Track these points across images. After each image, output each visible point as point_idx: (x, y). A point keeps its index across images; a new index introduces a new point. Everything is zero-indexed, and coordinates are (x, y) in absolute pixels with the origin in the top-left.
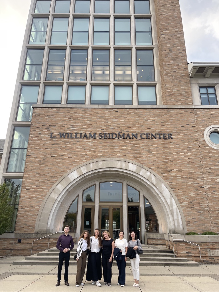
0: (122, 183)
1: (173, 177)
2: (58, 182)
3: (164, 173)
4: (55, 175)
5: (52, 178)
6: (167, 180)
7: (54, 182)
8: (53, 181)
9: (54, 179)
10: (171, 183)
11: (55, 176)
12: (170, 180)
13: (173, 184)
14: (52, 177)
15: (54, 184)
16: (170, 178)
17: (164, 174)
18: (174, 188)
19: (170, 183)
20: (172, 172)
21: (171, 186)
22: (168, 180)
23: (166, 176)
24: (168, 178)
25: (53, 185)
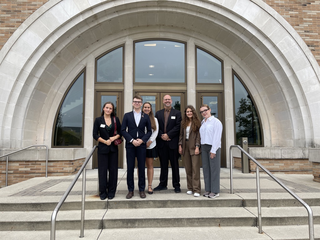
0: (185, 43)
1: (311, 19)
2: (24, 26)
3: (292, 9)
4: (17, 9)
5: (9, 15)
6: (298, 25)
7: (14, 27)
8: (11, 24)
9: (14, 17)
10: (308, 32)
11: (16, 11)
12: (306, 25)
13: (311, 36)
14: (8, 12)
15: (15, 30)
16: (306, 21)
17: (292, 11)
18: (315, 44)
19: (305, 31)
20: (309, 7)
21: (308, 39)
22: (302, 26)
23: (296, 16)
24: (302, 21)
25: (12, 33)
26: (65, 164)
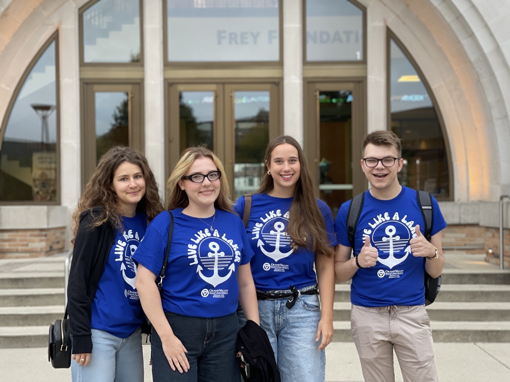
26: (31, 236)
